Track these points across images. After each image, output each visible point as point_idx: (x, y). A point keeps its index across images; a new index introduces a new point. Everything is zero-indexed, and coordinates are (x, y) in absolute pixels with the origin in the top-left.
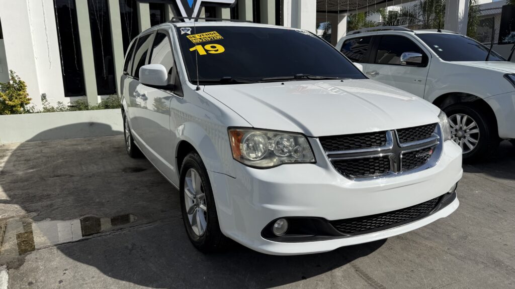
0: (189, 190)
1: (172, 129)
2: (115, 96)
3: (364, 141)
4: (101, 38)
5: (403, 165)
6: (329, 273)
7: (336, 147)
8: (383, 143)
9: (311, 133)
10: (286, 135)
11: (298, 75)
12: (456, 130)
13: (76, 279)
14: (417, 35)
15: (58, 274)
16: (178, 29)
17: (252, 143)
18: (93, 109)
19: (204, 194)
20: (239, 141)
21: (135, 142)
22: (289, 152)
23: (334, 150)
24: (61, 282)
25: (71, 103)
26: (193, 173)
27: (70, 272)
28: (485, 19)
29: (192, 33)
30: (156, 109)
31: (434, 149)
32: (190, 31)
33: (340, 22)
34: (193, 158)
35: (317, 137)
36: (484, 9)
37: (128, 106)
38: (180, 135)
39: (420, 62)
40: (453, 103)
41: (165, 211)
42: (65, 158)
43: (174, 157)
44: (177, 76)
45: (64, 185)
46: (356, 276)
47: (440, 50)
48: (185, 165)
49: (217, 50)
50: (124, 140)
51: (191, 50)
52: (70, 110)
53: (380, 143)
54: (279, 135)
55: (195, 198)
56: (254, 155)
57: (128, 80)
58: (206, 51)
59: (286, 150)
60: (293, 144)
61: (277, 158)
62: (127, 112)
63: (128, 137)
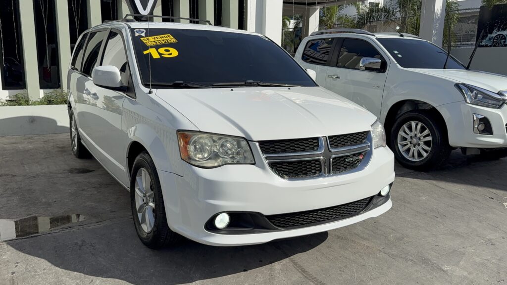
0: (139, 189)
1: (124, 129)
2: (59, 90)
3: (298, 146)
4: (46, 27)
5: (333, 168)
6: (268, 266)
7: (273, 150)
8: (316, 148)
9: (251, 138)
10: (230, 139)
11: (249, 81)
12: (411, 137)
13: (28, 270)
14: (378, 39)
15: (10, 266)
16: (132, 31)
17: (198, 145)
18: (34, 104)
19: (153, 192)
20: (187, 143)
21: (82, 141)
22: (233, 154)
23: (272, 153)
24: (13, 273)
25: (10, 97)
26: (143, 173)
27: (22, 264)
28: (471, 16)
29: (146, 35)
30: (105, 106)
31: (365, 154)
32: (144, 33)
33: (312, 15)
34: (144, 158)
35: (256, 141)
36: (462, 9)
37: (76, 102)
38: (132, 135)
39: (379, 68)
40: (410, 110)
41: (114, 212)
42: (4, 157)
43: (125, 157)
44: (130, 78)
45: (6, 185)
46: (294, 269)
47: (400, 56)
48: (135, 165)
49: (171, 54)
50: (70, 139)
51: (145, 53)
52: (8, 105)
53: (313, 148)
54: (223, 138)
55: (144, 197)
56: (201, 155)
57: (76, 75)
58: (160, 54)
59: (230, 152)
60: (236, 147)
61: (221, 159)
62: (75, 109)
63: (74, 137)
